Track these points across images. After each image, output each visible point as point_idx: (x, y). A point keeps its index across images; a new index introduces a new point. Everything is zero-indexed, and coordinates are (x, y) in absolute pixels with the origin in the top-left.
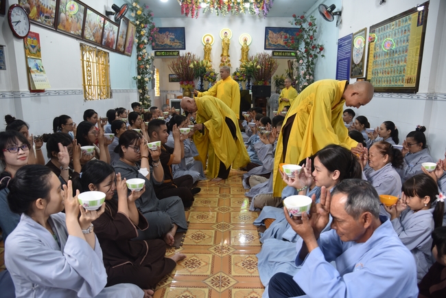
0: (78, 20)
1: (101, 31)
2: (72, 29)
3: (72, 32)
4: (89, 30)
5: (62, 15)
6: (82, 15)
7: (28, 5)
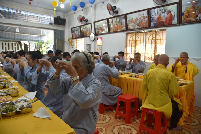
0: (121, 24)
1: (146, 19)
2: (119, 29)
3: (118, 30)
4: (132, 24)
5: (112, 26)
6: (124, 20)
7: (98, 30)
